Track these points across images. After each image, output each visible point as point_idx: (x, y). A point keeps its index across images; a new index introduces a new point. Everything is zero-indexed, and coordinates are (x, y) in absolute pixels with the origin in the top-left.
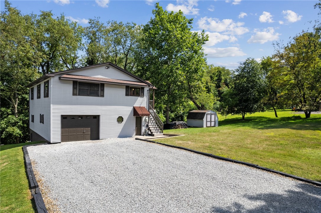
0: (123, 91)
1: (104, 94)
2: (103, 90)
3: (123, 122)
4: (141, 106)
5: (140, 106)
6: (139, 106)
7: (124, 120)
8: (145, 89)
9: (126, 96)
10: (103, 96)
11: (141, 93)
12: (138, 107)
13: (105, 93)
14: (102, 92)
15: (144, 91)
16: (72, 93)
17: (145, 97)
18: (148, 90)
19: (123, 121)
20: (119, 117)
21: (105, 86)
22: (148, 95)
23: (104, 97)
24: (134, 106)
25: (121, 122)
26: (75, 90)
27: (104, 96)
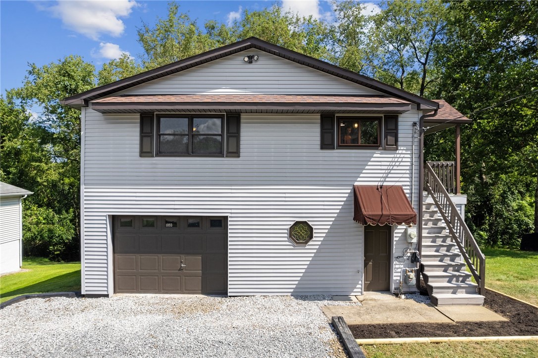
0: (312, 133)
1: (241, 146)
2: (235, 135)
3: (310, 243)
4: (385, 184)
5: (380, 184)
6: (376, 184)
7: (314, 235)
8: (400, 119)
9: (322, 148)
10: (236, 153)
11: (386, 137)
12: (371, 187)
13: (242, 142)
14: (233, 141)
15: (396, 128)
16: (138, 150)
17: (402, 150)
18: (415, 124)
19: (311, 237)
20: (297, 223)
21: (242, 121)
22: (416, 140)
23: (239, 156)
24: (356, 184)
25: (306, 243)
26: (147, 140)
27: (241, 155)
